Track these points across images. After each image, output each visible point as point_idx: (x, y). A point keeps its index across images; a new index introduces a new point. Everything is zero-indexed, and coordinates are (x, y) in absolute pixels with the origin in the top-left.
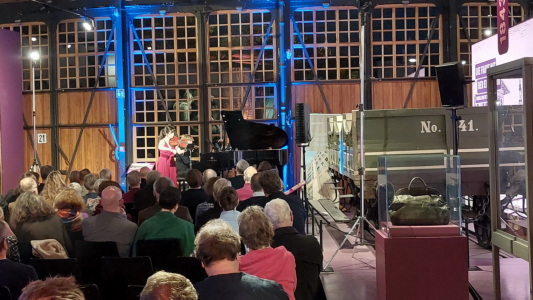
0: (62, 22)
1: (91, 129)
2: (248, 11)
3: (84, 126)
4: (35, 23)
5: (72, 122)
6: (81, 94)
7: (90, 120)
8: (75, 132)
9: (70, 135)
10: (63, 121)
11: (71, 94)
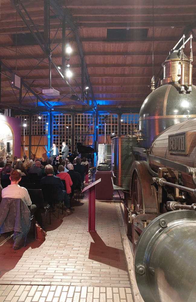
0: (33, 115)
1: (40, 147)
2: (86, 114)
3: (38, 146)
4: (26, 116)
5: (35, 145)
6: (38, 136)
7: (40, 144)
8: (36, 147)
9: (35, 148)
10: (33, 144)
11: (35, 136)
